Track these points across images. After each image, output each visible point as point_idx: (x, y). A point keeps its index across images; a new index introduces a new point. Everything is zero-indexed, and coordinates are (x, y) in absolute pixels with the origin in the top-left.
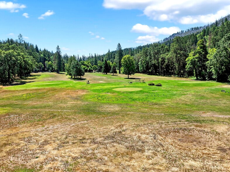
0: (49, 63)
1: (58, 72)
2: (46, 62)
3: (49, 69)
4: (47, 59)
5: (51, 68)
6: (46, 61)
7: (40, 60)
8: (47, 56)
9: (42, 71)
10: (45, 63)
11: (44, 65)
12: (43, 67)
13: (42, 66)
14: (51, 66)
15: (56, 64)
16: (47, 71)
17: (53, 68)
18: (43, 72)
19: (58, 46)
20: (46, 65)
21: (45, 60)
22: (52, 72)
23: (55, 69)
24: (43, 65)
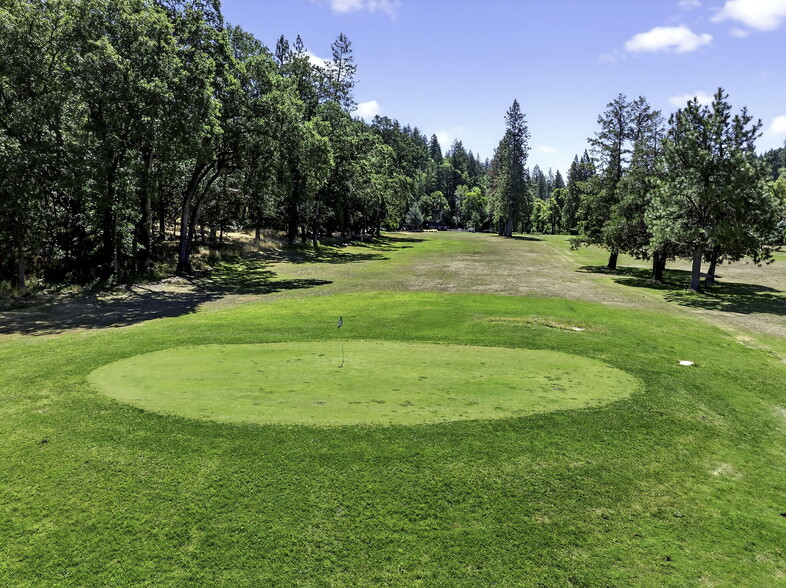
0: (472, 193)
1: (504, 229)
2: (460, 190)
3: (468, 217)
4: (464, 176)
5: (475, 214)
6: (459, 187)
7: (439, 181)
8: (465, 165)
9: (440, 224)
10: (456, 193)
11: (452, 204)
12: (447, 208)
13: (442, 205)
14: (476, 205)
15: (498, 193)
16: (462, 226)
17: (483, 216)
18: (443, 230)
19: (516, 105)
20: (458, 202)
21: (457, 180)
22: (479, 230)
23: (491, 215)
24: (445, 200)
